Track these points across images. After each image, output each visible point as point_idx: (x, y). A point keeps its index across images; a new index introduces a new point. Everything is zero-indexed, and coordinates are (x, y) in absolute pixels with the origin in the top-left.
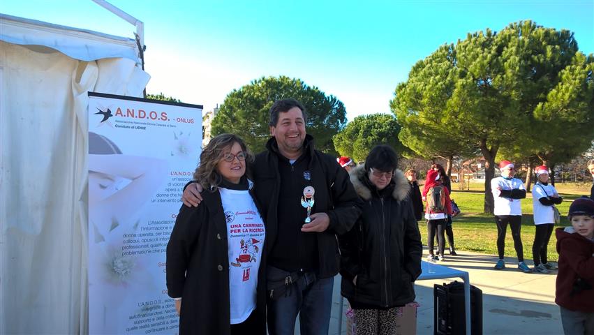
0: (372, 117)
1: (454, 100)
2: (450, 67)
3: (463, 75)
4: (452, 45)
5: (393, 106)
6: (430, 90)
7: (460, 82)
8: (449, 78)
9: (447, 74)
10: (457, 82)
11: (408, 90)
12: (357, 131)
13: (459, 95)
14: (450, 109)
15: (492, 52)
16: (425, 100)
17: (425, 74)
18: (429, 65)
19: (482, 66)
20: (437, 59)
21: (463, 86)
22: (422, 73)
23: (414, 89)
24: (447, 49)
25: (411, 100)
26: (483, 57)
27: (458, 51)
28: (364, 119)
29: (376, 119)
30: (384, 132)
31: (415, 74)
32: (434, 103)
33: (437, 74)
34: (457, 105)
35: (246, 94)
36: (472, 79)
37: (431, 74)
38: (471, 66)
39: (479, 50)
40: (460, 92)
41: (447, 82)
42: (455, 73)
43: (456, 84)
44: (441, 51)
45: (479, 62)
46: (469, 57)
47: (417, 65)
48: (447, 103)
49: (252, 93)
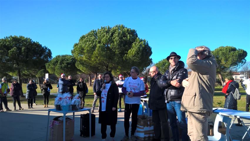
0: (64, 56)
1: (96, 52)
2: (95, 39)
3: (99, 42)
4: (96, 30)
5: (72, 52)
6: (87, 47)
7: (98, 45)
8: (94, 43)
9: (94, 42)
11: (78, 47)
12: (57, 62)
13: (98, 50)
14: (95, 55)
15: (110, 35)
16: (85, 51)
17: (85, 41)
18: (87, 37)
19: (106, 40)
20: (90, 35)
21: (99, 47)
22: (84, 40)
23: (81, 46)
24: (94, 32)
25: (80, 51)
26: (106, 36)
27: (98, 33)
28: (60, 57)
29: (66, 57)
30: (69, 63)
31: (81, 40)
32: (89, 52)
33: (90, 41)
34: (97, 53)
36: (102, 44)
37: (87, 41)
38: (102, 39)
39: (105, 33)
40: (98, 49)
41: (94, 45)
42: (96, 41)
43: (97, 46)
44: (91, 32)
45: (105, 38)
46: (102, 36)
47: (82, 36)
48: (94, 53)
49: (5, 43)
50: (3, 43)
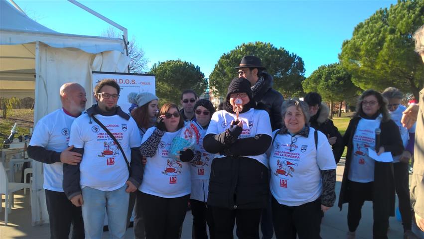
0: (332, 66)
1: (384, 52)
2: (382, 26)
3: (392, 31)
4: (386, 9)
5: (340, 57)
6: (366, 44)
7: (389, 37)
8: (381, 35)
9: (380, 32)
10: (387, 37)
11: (349, 45)
12: (320, 77)
13: (388, 47)
14: (381, 58)
15: (416, 13)
16: (362, 53)
17: (363, 33)
18: (366, 26)
19: (407, 24)
20: (374, 21)
21: (391, 40)
22: (361, 32)
23: (354, 44)
24: (381, 12)
25: (352, 53)
26: (408, 16)
27: (390, 14)
28: (326, 68)
29: (335, 67)
30: (341, 77)
31: (356, 33)
32: (369, 55)
33: (372, 32)
34: (387, 55)
35: (232, 56)
36: (399, 34)
37: (367, 32)
38: (399, 25)
39: (405, 11)
40: (389, 45)
41: (380, 38)
42: (385, 30)
43: (386, 39)
44: (377, 14)
45: (405, 21)
46: (398, 17)
47: (358, 25)
48: (380, 54)
49: (236, 56)
50: (234, 56)
